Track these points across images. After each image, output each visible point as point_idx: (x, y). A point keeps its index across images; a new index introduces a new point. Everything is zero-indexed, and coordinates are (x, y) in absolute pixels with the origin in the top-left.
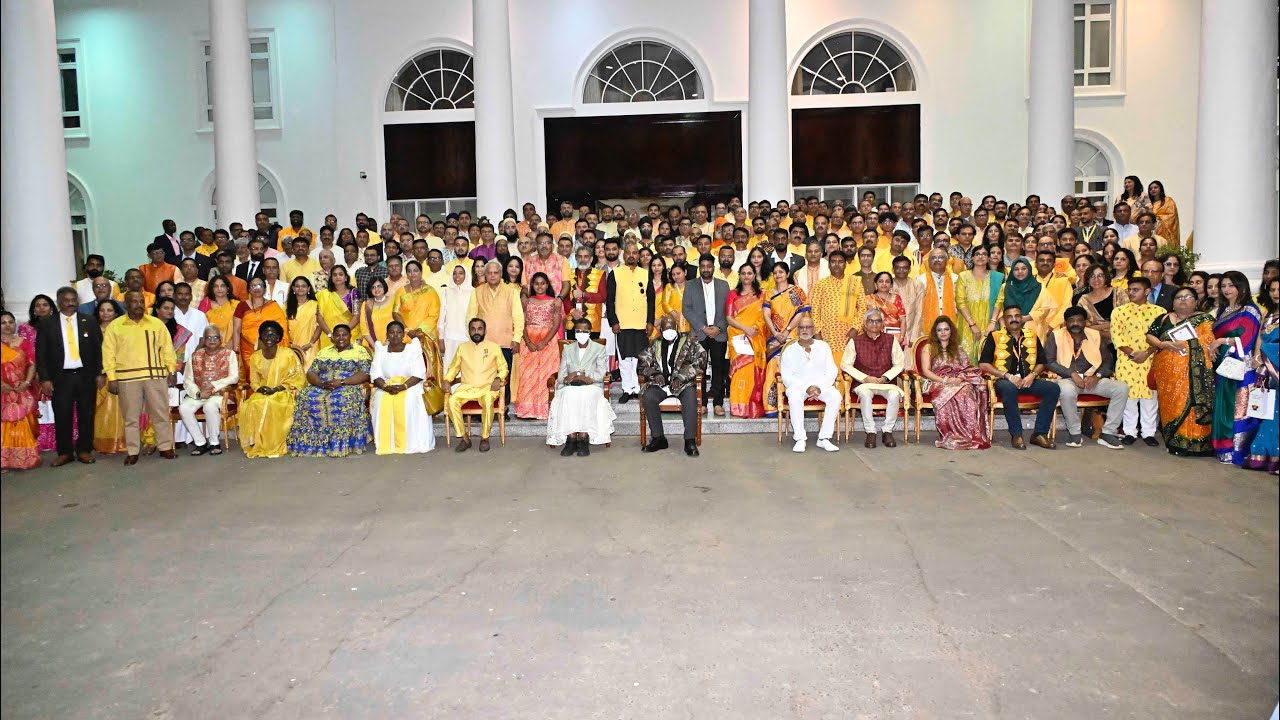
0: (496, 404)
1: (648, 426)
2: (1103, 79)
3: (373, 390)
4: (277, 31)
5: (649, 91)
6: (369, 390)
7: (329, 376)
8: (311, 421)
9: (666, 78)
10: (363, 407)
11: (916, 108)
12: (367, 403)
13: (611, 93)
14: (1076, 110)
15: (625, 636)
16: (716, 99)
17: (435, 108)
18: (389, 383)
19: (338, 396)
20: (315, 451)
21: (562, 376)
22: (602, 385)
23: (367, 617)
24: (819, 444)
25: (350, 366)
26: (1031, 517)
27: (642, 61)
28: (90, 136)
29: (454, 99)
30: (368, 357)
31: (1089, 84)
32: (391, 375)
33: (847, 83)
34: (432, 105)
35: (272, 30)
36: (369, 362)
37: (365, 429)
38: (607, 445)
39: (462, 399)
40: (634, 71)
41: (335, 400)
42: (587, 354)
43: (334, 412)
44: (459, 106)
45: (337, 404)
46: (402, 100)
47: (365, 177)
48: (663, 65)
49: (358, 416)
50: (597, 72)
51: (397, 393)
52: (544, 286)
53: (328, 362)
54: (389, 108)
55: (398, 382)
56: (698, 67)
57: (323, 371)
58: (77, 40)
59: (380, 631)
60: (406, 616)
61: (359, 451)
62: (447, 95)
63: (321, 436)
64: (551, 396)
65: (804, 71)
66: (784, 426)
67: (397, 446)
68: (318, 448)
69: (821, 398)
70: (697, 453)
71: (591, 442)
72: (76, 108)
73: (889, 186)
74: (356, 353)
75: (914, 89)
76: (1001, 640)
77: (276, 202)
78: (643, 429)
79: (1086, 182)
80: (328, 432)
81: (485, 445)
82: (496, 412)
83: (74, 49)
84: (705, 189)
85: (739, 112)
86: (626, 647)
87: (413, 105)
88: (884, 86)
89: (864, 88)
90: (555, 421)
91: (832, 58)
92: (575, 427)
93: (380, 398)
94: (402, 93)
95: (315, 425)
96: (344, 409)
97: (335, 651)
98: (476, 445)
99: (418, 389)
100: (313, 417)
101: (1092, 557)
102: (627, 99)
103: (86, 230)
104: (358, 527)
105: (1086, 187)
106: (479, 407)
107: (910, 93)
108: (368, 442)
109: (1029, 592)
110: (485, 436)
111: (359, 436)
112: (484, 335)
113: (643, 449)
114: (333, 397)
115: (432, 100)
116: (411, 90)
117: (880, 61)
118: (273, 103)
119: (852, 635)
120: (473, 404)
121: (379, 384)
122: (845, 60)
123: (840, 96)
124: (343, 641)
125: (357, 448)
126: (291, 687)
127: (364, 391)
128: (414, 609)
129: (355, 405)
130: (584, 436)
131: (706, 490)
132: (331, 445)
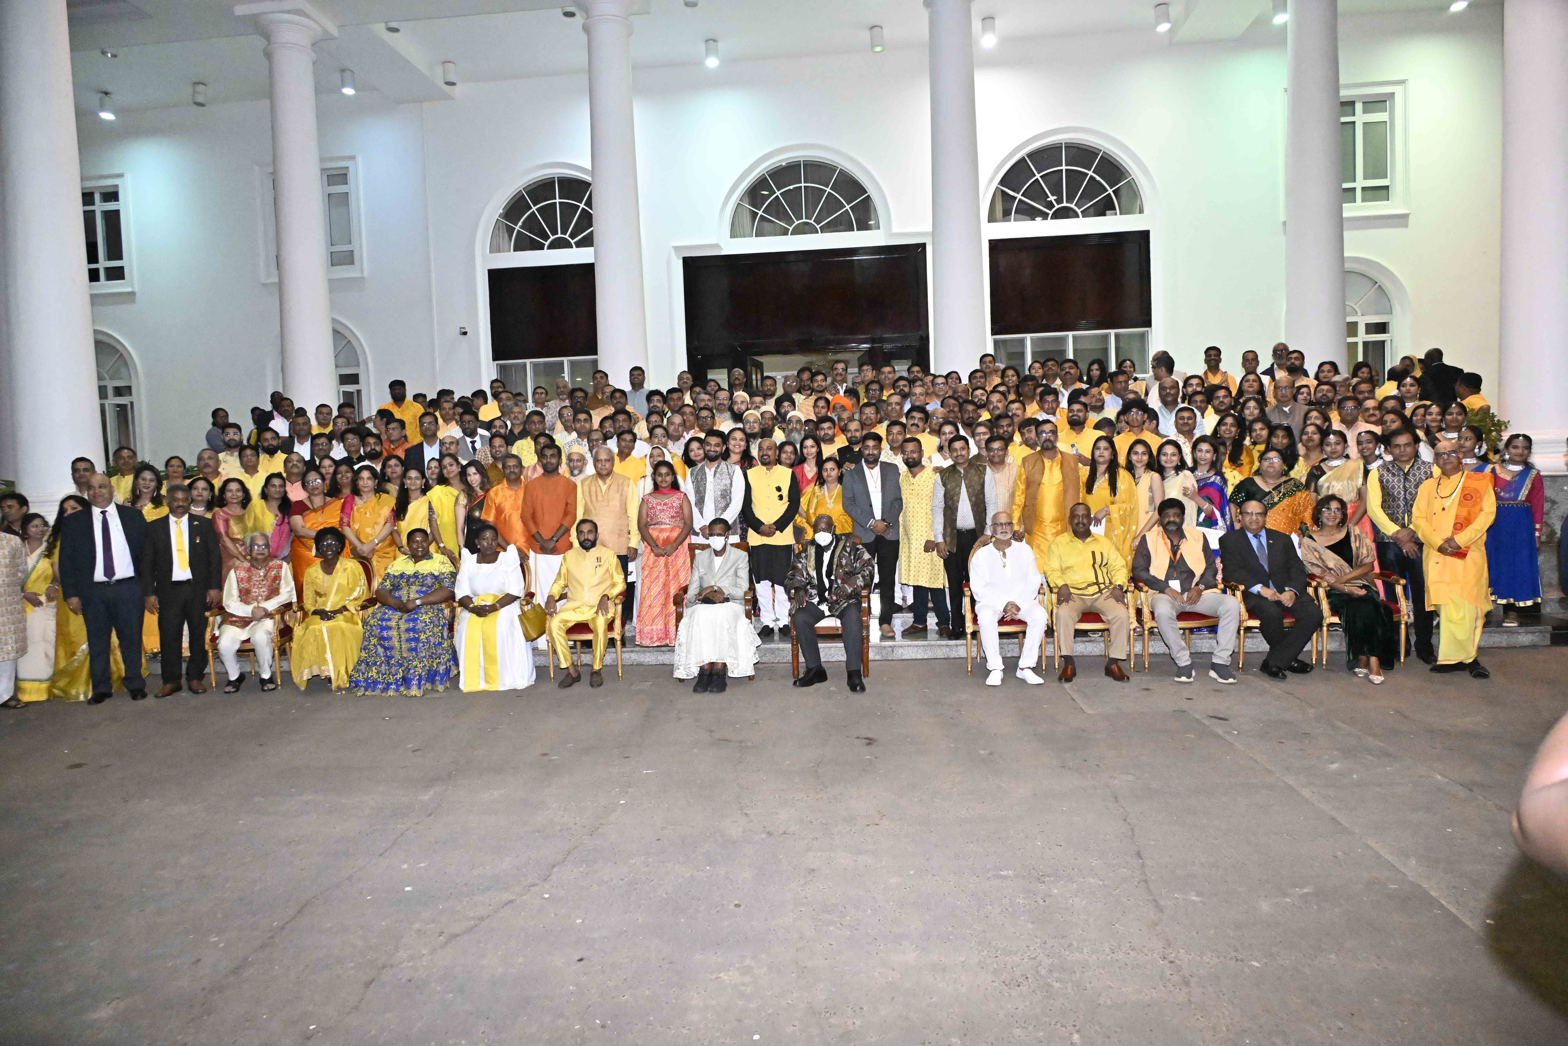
0: (610, 627)
1: (800, 654)
2: (1381, 193)
3: (459, 610)
4: (359, 159)
5: (812, 222)
6: (453, 610)
7: (403, 594)
8: (380, 650)
9: (833, 204)
10: (445, 633)
11: (1144, 236)
12: (451, 628)
13: (766, 225)
14: (1346, 234)
15: (748, 962)
16: (895, 230)
17: (550, 247)
18: (477, 602)
19: (415, 620)
20: (386, 689)
21: (693, 591)
22: (743, 602)
23: (419, 931)
24: (1019, 674)
25: (429, 581)
26: (1290, 780)
27: (803, 185)
28: (136, 290)
29: (573, 236)
30: (452, 569)
31: (1363, 201)
32: (480, 592)
33: (1057, 207)
34: (547, 244)
35: (353, 158)
36: (454, 575)
37: (448, 660)
38: (750, 678)
39: (568, 621)
40: (792, 197)
41: (411, 625)
42: (724, 563)
43: (409, 640)
44: (579, 245)
45: (413, 630)
46: (511, 240)
47: (465, 333)
48: (828, 190)
49: (440, 644)
50: (747, 199)
51: (485, 615)
52: (669, 479)
53: (402, 576)
54: (495, 248)
55: (489, 602)
56: (872, 191)
57: (396, 587)
58: (120, 176)
59: (433, 952)
60: (469, 930)
61: (441, 688)
62: (564, 232)
63: (393, 670)
64: (679, 617)
65: (1003, 192)
66: (975, 649)
67: (487, 682)
68: (389, 684)
69: (1021, 616)
70: (863, 689)
71: (730, 674)
72: (120, 257)
73: (1112, 332)
74: (437, 564)
75: (1141, 211)
76: (1246, 969)
77: (358, 365)
78: (795, 656)
79: (1361, 324)
80: (401, 665)
81: (596, 678)
82: (610, 636)
83: (117, 186)
84: (882, 340)
85: (923, 246)
86: (748, 979)
87: (523, 244)
88: (1104, 208)
89: (1079, 211)
90: (684, 648)
91: (1038, 176)
92: (709, 657)
93: (466, 621)
94: (510, 231)
95: (386, 656)
96: (423, 637)
97: (371, 982)
98: (586, 678)
99: (514, 609)
100: (383, 646)
101: (1371, 843)
102: (785, 232)
103: (132, 403)
104: (426, 797)
105: (1361, 329)
106: (590, 631)
107: (1137, 216)
108: (452, 675)
109: (1286, 895)
110: (597, 667)
111: (442, 669)
112: (596, 540)
113: (795, 683)
114: (407, 621)
115: (546, 238)
116: (521, 227)
117: (1098, 178)
118: (355, 246)
119: (1047, 962)
120: (582, 627)
121: (465, 603)
122: (1055, 178)
123: (1049, 222)
124: (384, 967)
125: (438, 683)
126: (308, 1038)
127: (447, 612)
128: (482, 919)
129: (435, 630)
130: (720, 667)
131: (870, 741)
132: (406, 681)
